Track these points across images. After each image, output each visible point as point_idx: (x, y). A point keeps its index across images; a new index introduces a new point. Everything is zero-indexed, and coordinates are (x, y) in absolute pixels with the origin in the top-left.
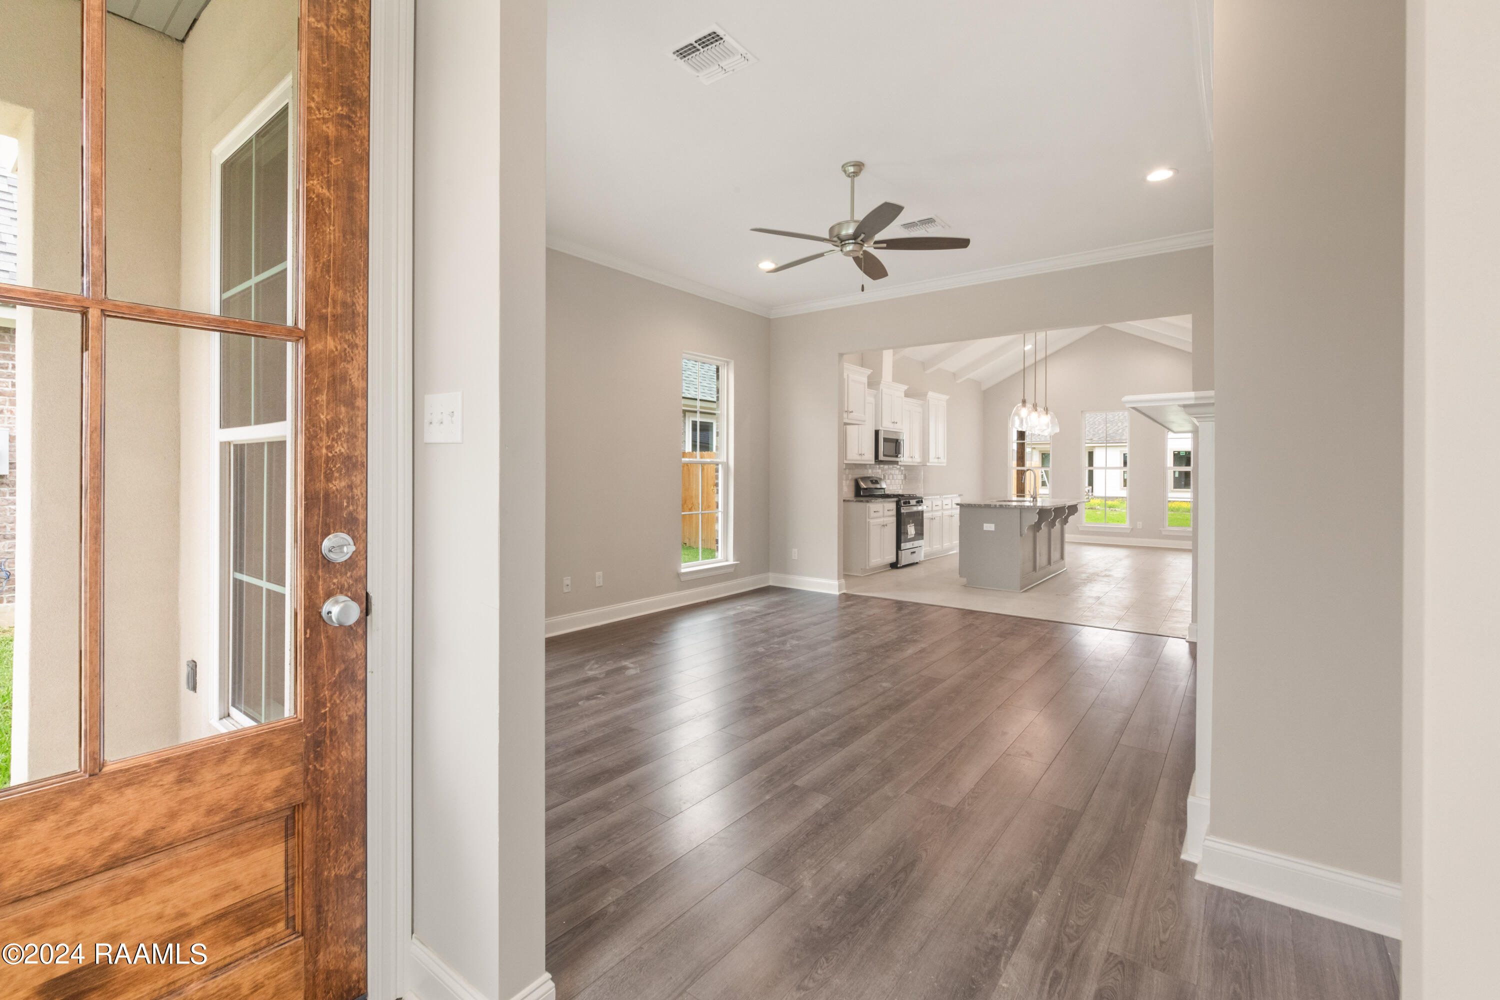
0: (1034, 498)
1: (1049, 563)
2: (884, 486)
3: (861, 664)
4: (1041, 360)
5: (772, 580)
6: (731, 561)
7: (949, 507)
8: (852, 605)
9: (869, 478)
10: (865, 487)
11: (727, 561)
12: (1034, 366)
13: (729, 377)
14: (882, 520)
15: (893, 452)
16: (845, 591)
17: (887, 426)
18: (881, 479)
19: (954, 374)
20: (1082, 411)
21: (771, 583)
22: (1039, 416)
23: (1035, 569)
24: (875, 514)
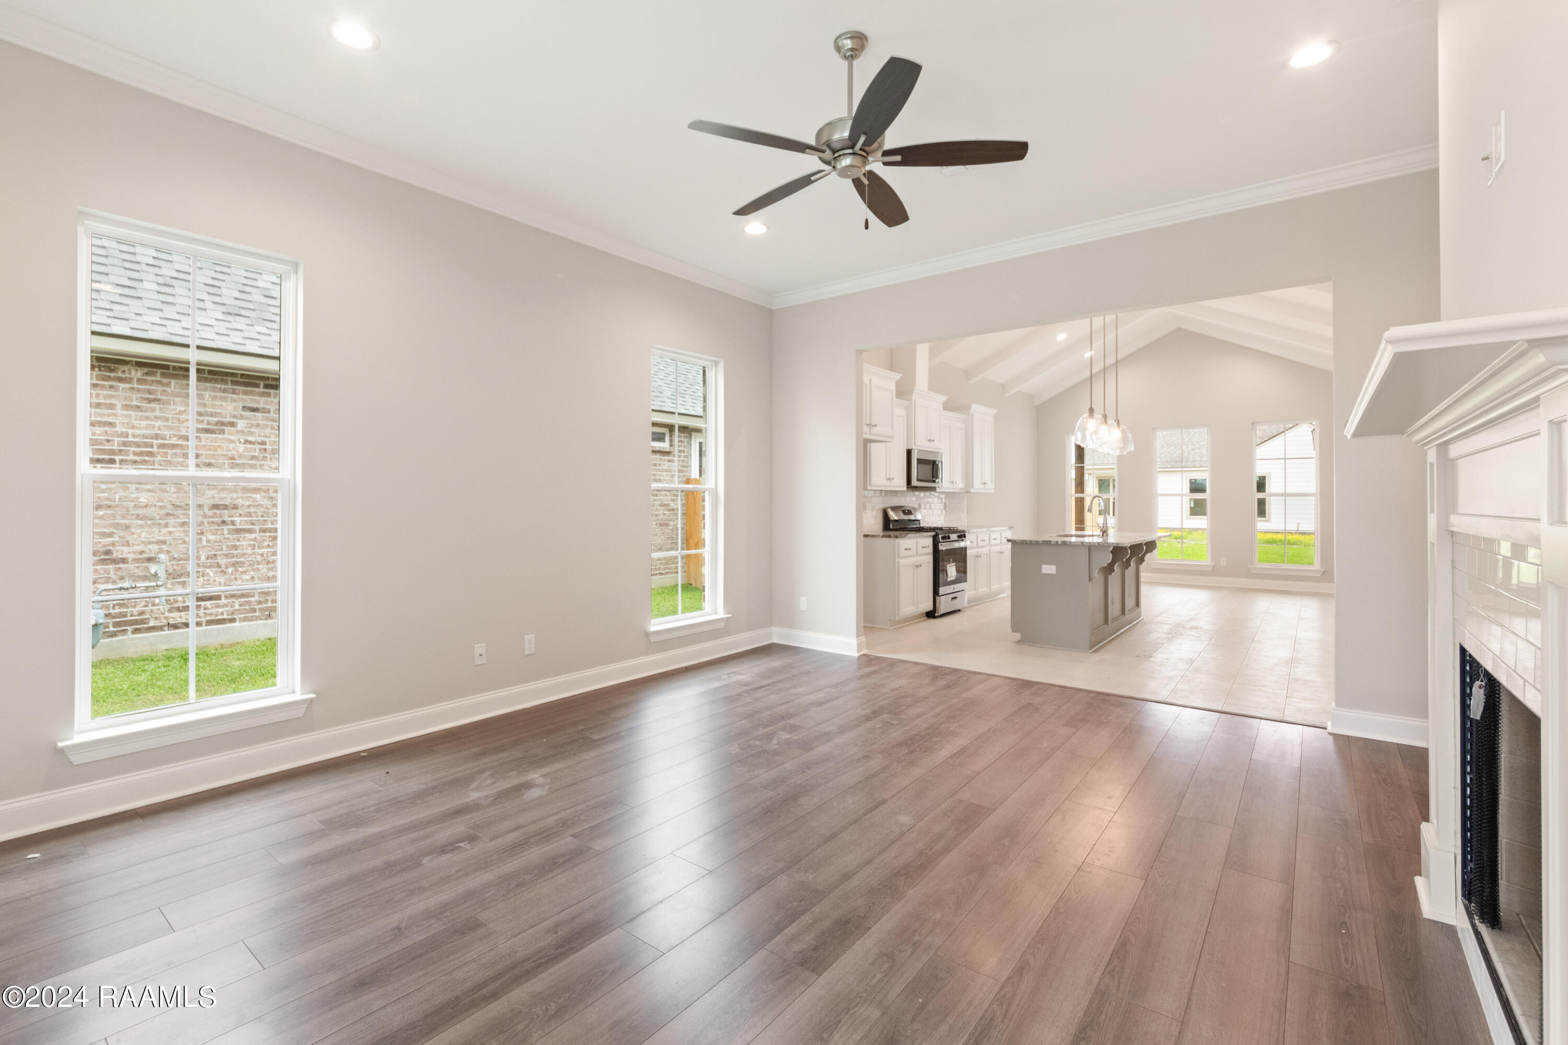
0: (1104, 532)
1: (1123, 612)
2: (919, 517)
3: (872, 776)
4: (1110, 366)
5: (776, 636)
6: (721, 614)
7: (998, 541)
8: (872, 673)
9: (900, 507)
10: (896, 518)
11: (716, 613)
12: (1103, 373)
13: (718, 380)
14: (914, 559)
15: (929, 477)
16: (865, 652)
17: (921, 446)
18: (915, 509)
19: (1003, 386)
20: (1153, 429)
21: (775, 640)
22: (1109, 431)
23: (1106, 622)
24: (906, 551)
